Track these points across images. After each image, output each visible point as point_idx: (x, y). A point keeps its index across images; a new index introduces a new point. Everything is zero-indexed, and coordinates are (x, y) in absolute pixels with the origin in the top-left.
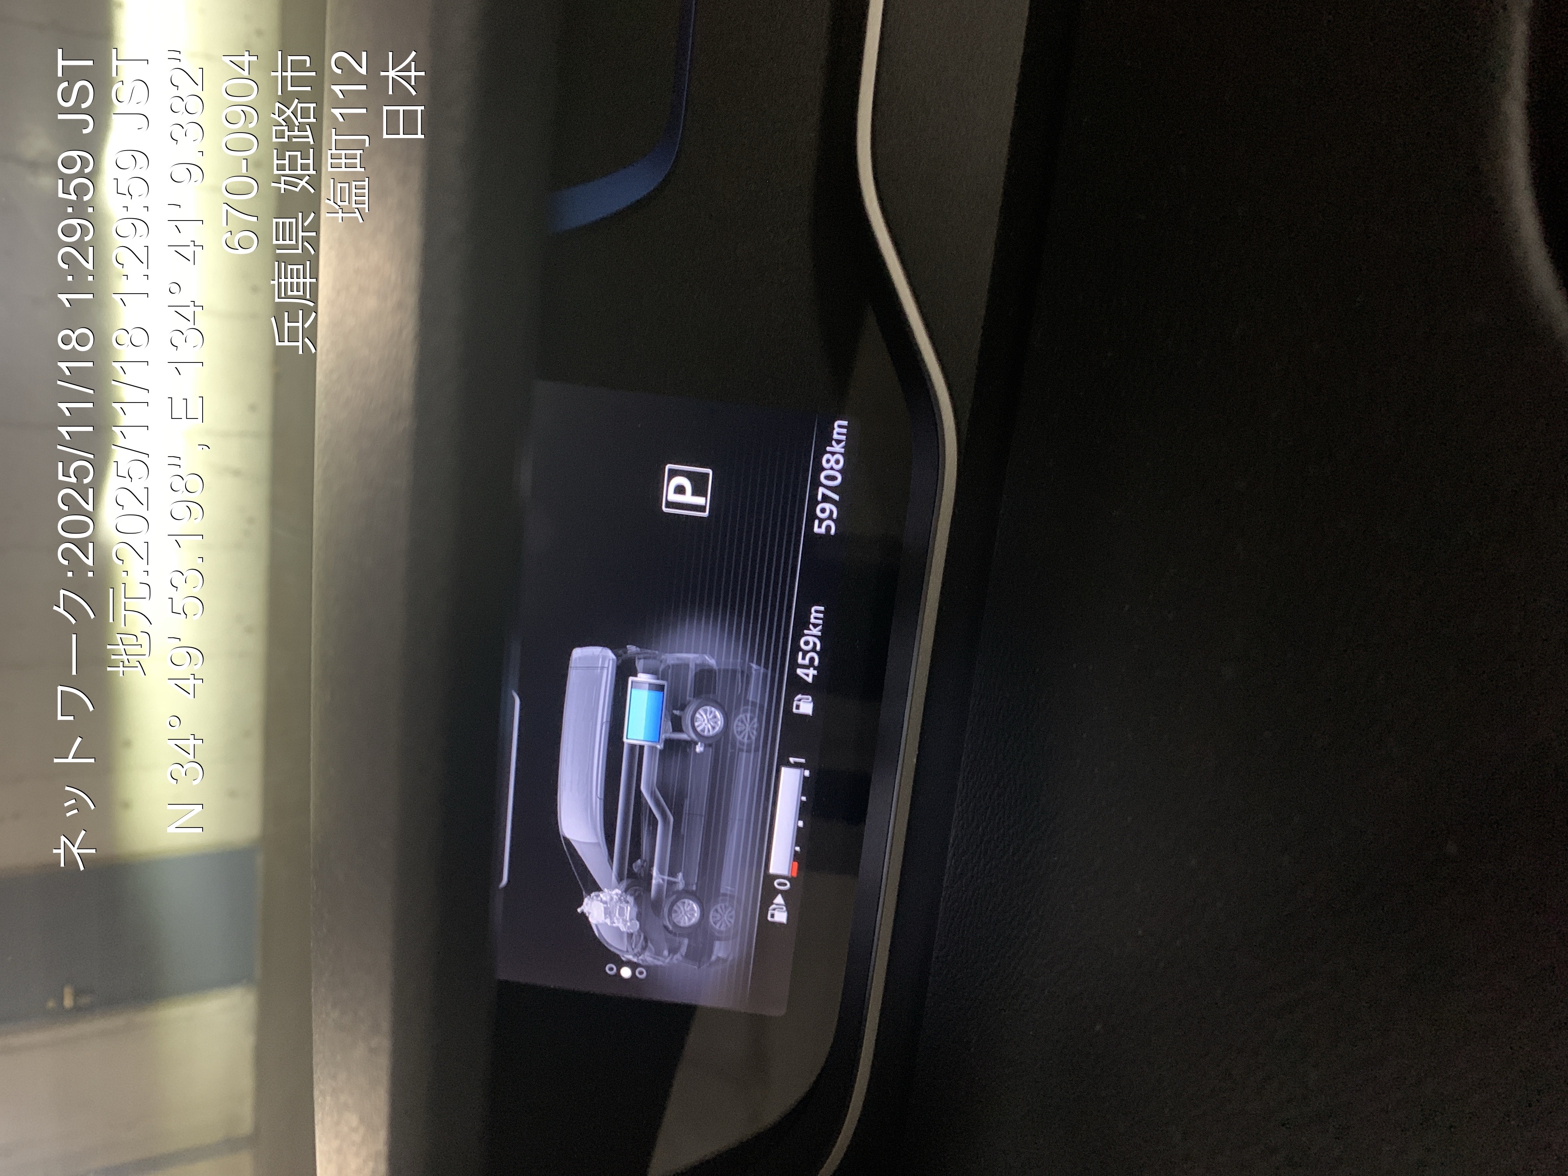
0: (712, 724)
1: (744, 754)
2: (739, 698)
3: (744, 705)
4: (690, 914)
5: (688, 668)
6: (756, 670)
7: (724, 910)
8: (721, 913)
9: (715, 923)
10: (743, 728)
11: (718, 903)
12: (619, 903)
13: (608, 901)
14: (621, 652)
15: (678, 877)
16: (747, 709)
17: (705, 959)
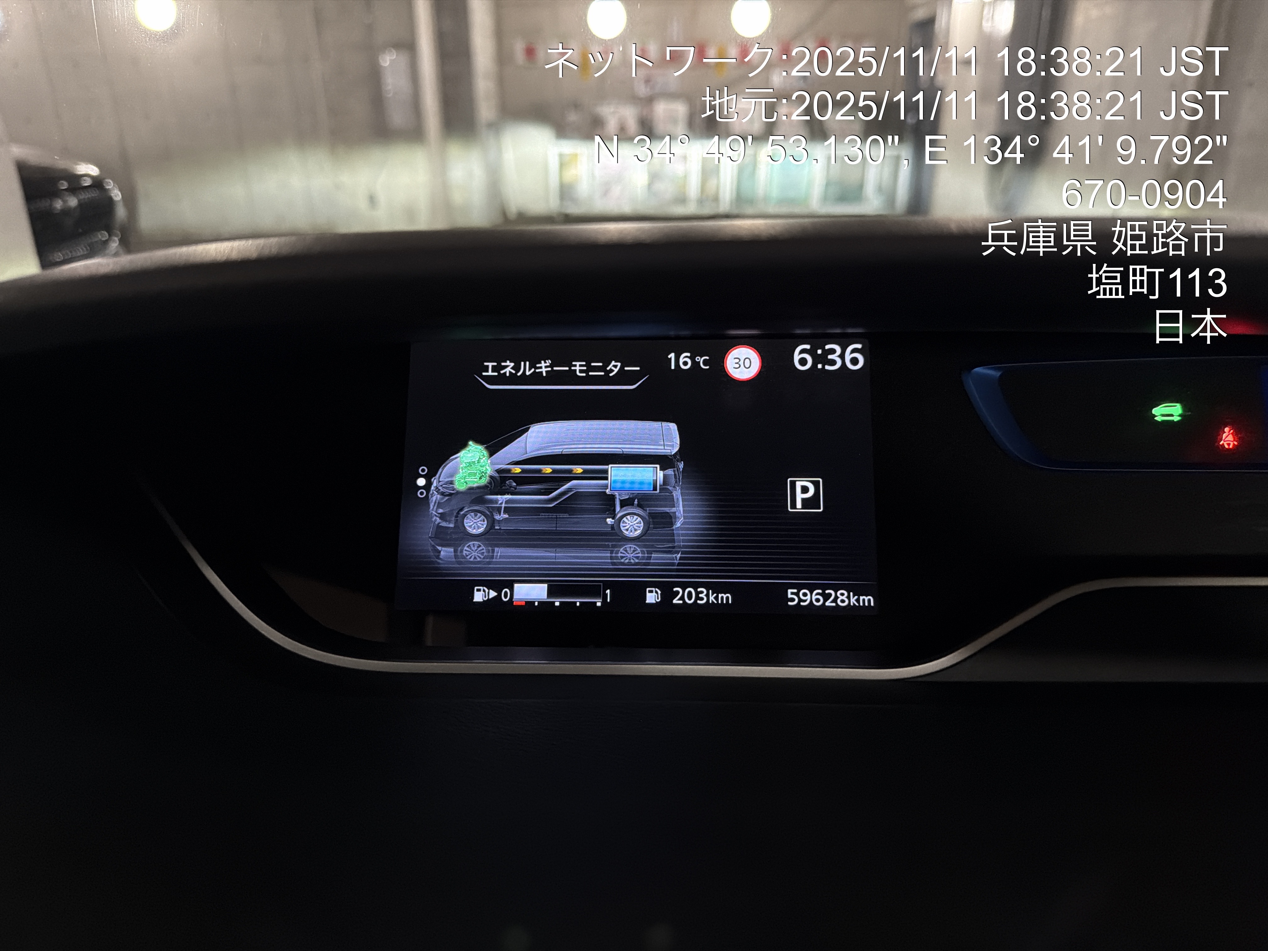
0: (630, 529)
1: (609, 555)
3: (647, 551)
4: (475, 526)
5: (672, 507)
6: (676, 557)
7: (479, 552)
9: (468, 547)
10: (629, 552)
11: (485, 547)
12: (480, 472)
13: (481, 464)
14: (678, 457)
15: (505, 514)
16: (645, 554)
17: (438, 541)
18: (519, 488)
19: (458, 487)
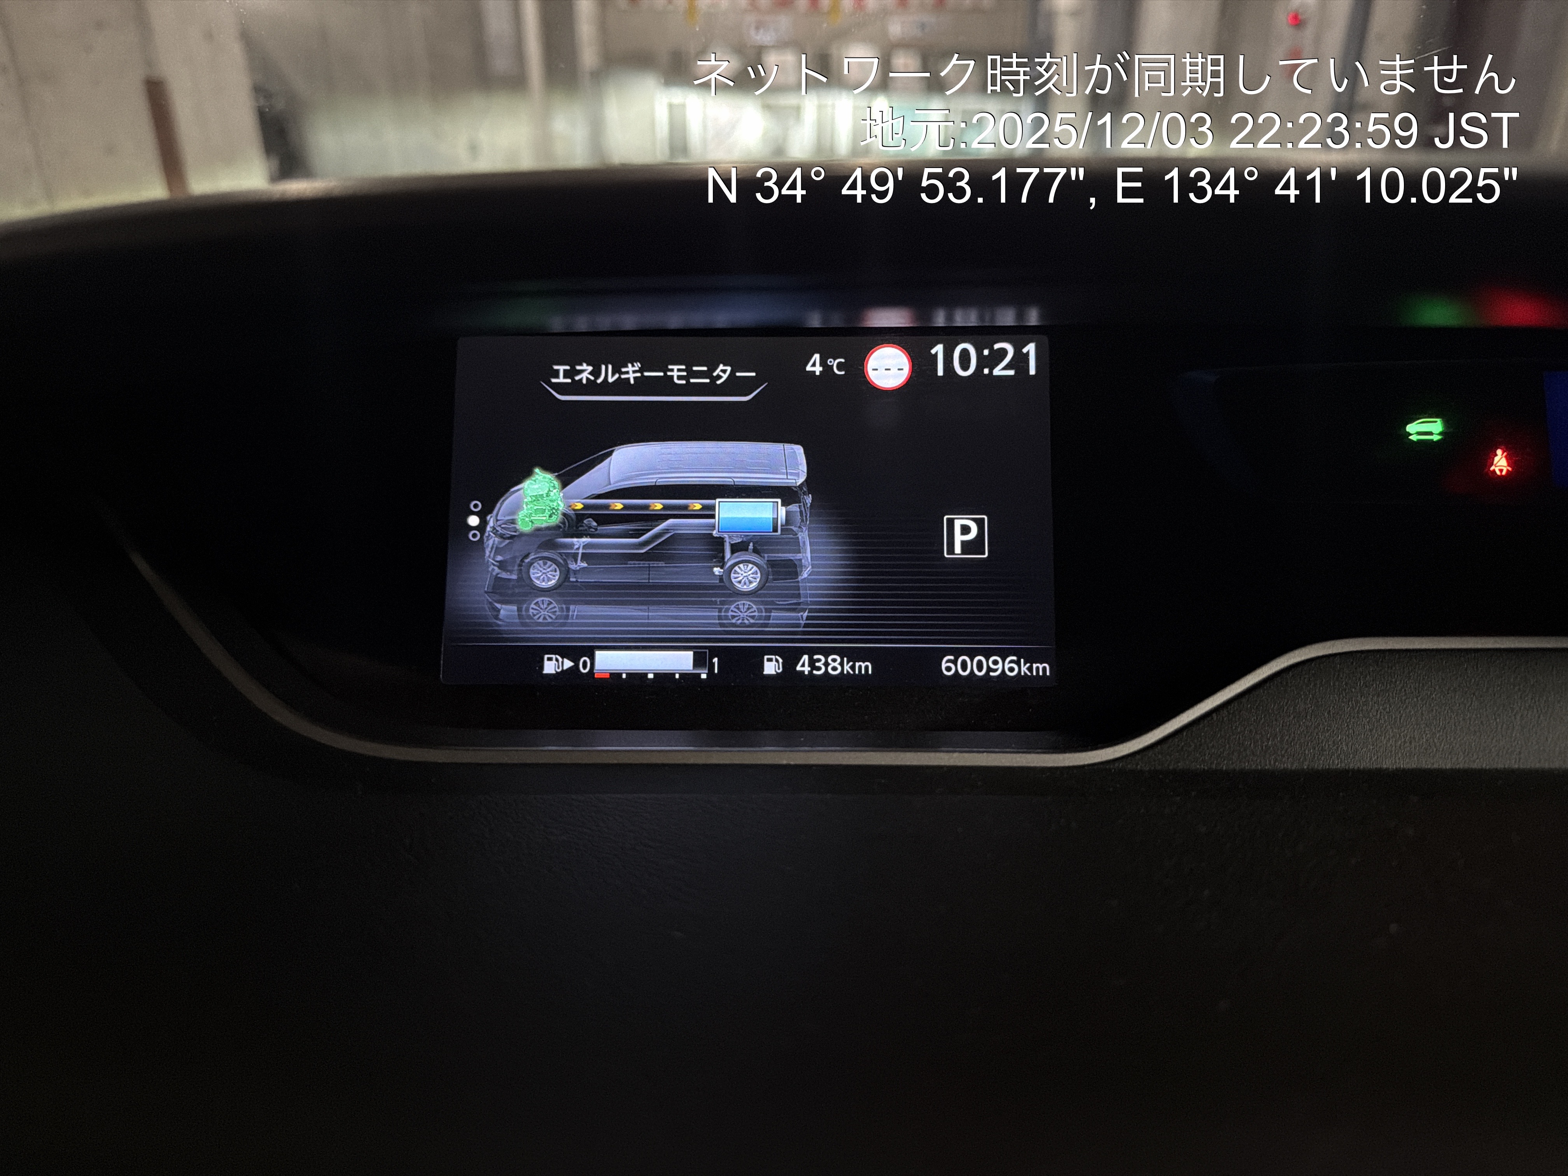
0: (744, 580)
2: (773, 603)
3: (766, 609)
4: (544, 578)
5: (797, 553)
6: (802, 616)
7: (550, 611)
8: (548, 609)
9: (535, 604)
10: (742, 610)
11: (556, 603)
12: (549, 508)
13: (550, 497)
14: (805, 489)
15: (583, 562)
16: (762, 612)
17: (497, 597)
18: (600, 529)
19: (521, 527)
